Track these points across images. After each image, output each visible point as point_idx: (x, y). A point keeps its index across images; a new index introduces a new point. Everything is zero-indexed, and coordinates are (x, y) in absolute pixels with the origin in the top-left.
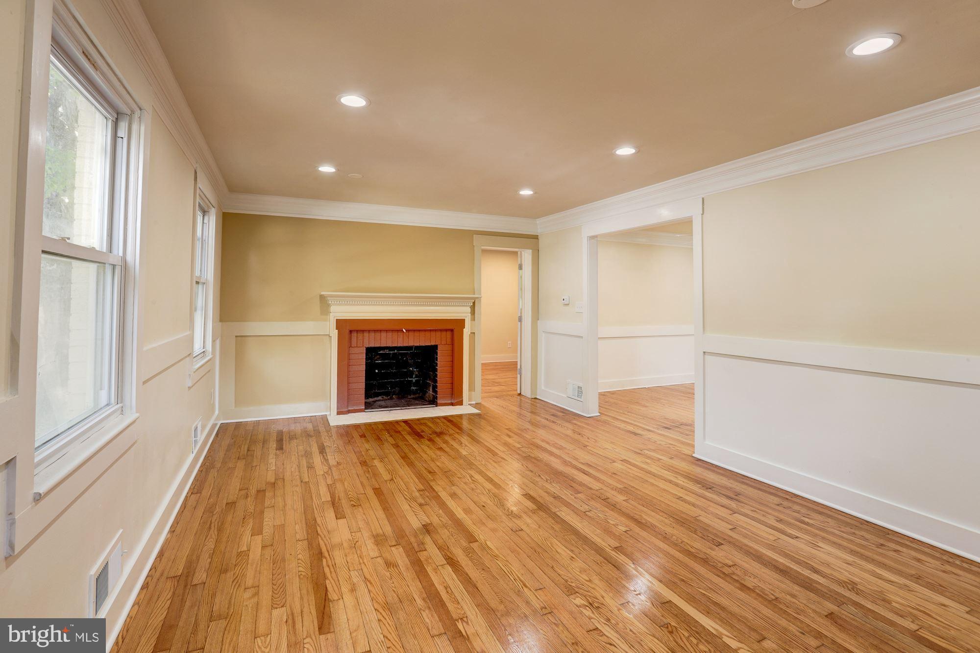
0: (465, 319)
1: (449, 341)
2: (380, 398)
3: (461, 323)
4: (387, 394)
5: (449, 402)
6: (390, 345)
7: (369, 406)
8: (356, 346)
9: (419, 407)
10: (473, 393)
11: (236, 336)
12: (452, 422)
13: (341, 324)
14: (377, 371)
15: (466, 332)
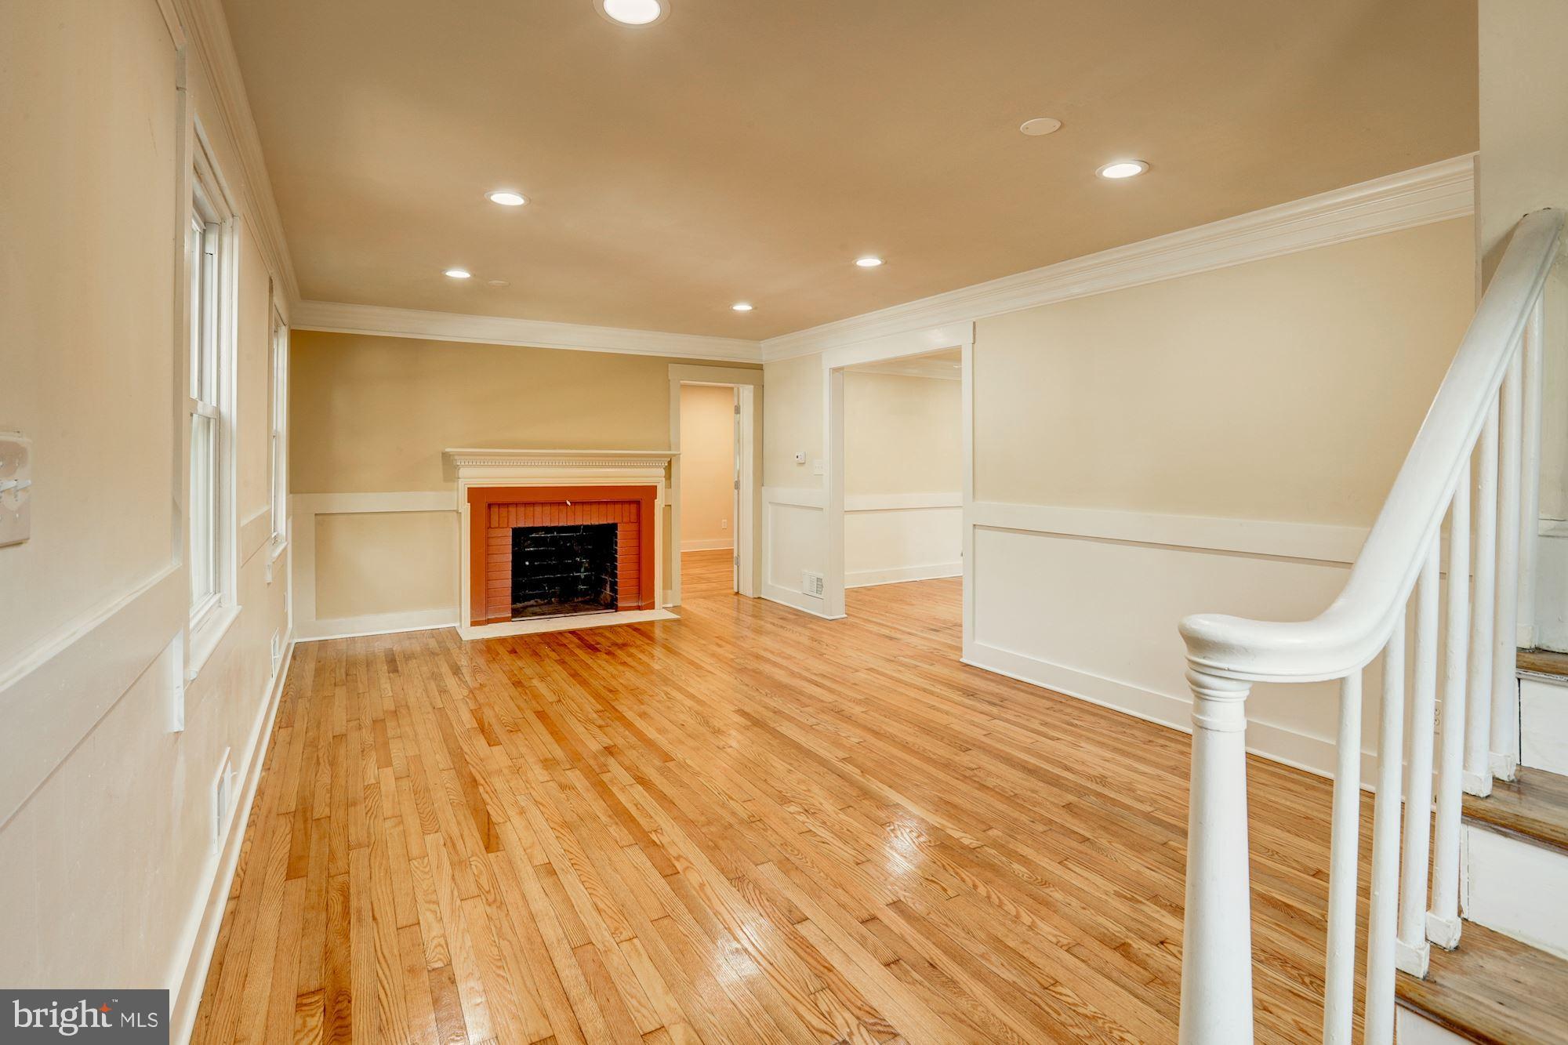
0: (656, 487)
1: (634, 518)
2: (532, 602)
3: (651, 491)
4: (541, 596)
5: (635, 604)
6: (547, 524)
7: (517, 613)
8: (497, 525)
9: (592, 612)
10: (670, 591)
11: (316, 514)
12: (641, 631)
13: (475, 494)
14: (527, 563)
15: (659, 504)
